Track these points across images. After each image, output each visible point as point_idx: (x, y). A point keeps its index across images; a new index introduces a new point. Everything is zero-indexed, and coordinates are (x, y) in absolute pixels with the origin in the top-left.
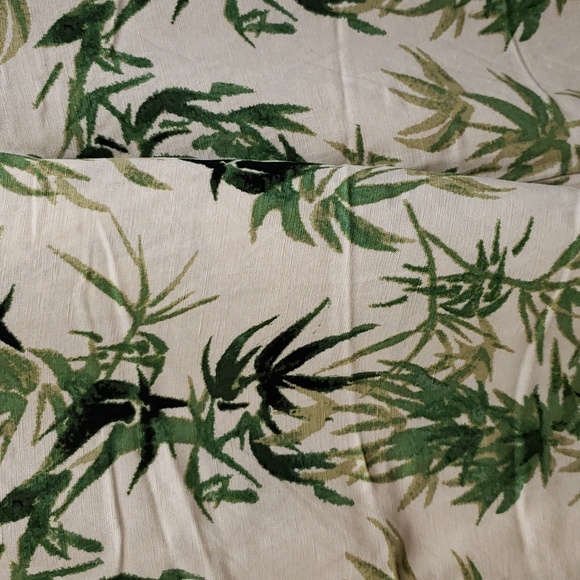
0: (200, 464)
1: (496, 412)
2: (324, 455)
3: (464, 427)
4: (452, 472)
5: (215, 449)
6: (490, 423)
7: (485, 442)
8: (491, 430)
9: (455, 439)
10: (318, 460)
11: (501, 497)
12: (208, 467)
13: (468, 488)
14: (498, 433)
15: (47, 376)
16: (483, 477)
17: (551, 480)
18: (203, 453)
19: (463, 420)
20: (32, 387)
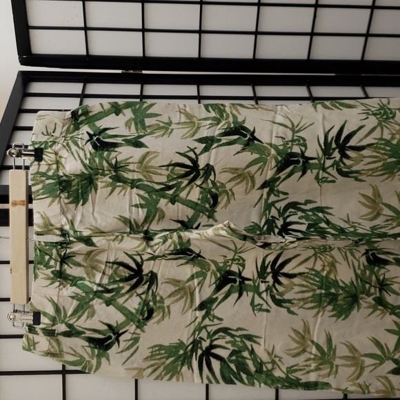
0: (255, 299)
1: (342, 288)
2: (291, 300)
3: (333, 293)
4: (330, 308)
5: (260, 294)
6: (341, 292)
7: (340, 298)
8: (341, 294)
9: (331, 297)
10: (289, 301)
11: (344, 316)
12: (258, 300)
13: (334, 312)
14: (344, 295)
15: (213, 267)
16: (339, 309)
17: (360, 310)
18: (256, 295)
19: (333, 291)
20: (209, 270)
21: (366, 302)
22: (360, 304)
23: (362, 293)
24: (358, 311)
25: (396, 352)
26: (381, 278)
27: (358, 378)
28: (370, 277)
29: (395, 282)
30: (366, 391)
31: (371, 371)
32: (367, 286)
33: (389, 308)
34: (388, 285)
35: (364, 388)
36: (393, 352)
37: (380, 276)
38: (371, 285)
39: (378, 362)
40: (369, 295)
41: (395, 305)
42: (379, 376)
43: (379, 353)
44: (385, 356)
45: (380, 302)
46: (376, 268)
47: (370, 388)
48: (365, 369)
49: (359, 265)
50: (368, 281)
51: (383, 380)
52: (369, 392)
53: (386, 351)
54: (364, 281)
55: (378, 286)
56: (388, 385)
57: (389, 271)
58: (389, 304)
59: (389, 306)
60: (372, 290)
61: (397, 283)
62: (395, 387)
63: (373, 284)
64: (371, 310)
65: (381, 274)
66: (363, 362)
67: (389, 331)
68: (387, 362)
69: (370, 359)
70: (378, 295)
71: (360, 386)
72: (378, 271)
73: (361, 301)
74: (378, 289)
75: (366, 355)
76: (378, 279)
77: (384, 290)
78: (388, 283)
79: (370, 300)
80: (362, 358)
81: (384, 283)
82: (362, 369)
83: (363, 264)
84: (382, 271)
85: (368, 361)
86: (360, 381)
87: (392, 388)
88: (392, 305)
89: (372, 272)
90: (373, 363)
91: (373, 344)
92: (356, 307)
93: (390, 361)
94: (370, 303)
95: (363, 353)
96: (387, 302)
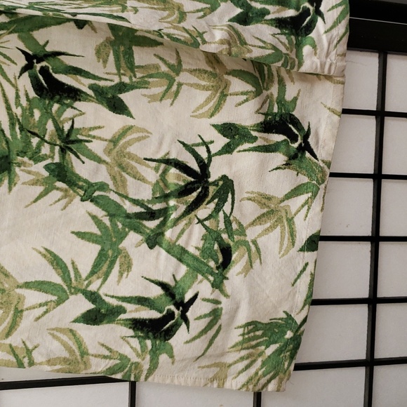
21: (29, 172)
22: (16, 175)
23: (23, 153)
24: (10, 189)
25: (94, 277)
26: (67, 127)
27: (8, 334)
28: (42, 123)
29: (94, 137)
30: (26, 361)
31: (38, 318)
32: (35, 141)
33: (81, 188)
34: (81, 141)
35: (21, 354)
36: (86, 279)
37: (63, 122)
38: (43, 139)
39: (55, 298)
40: (36, 157)
41: (93, 181)
42: (57, 329)
43: (56, 279)
44: (70, 286)
45: (61, 173)
46: (56, 106)
47: (35, 354)
48: (25, 313)
49: (18, 96)
50: (36, 131)
51: (65, 338)
52: (31, 363)
53: (72, 275)
54: (28, 132)
55: (58, 142)
56: (75, 347)
57: (82, 114)
58: (80, 178)
59: (81, 183)
60: (46, 149)
61: (100, 139)
62: (90, 351)
63: (47, 138)
64: (40, 189)
65: (66, 120)
66: (20, 299)
67: (81, 235)
68: (72, 297)
69: (37, 293)
70: (57, 159)
71: (13, 350)
72: (60, 112)
73: (17, 169)
74: (57, 148)
75: (27, 285)
76: (59, 130)
77: (71, 150)
78: (80, 137)
79: (40, 168)
80: (19, 291)
81: (72, 138)
82: (18, 313)
83: (27, 95)
84: (69, 113)
85: (33, 298)
86: (15, 340)
87: (84, 353)
88: (86, 181)
89: (47, 113)
90: (43, 301)
91: (44, 261)
92: (6, 182)
93: (80, 296)
94: (37, 174)
95: (21, 281)
96: (77, 175)
